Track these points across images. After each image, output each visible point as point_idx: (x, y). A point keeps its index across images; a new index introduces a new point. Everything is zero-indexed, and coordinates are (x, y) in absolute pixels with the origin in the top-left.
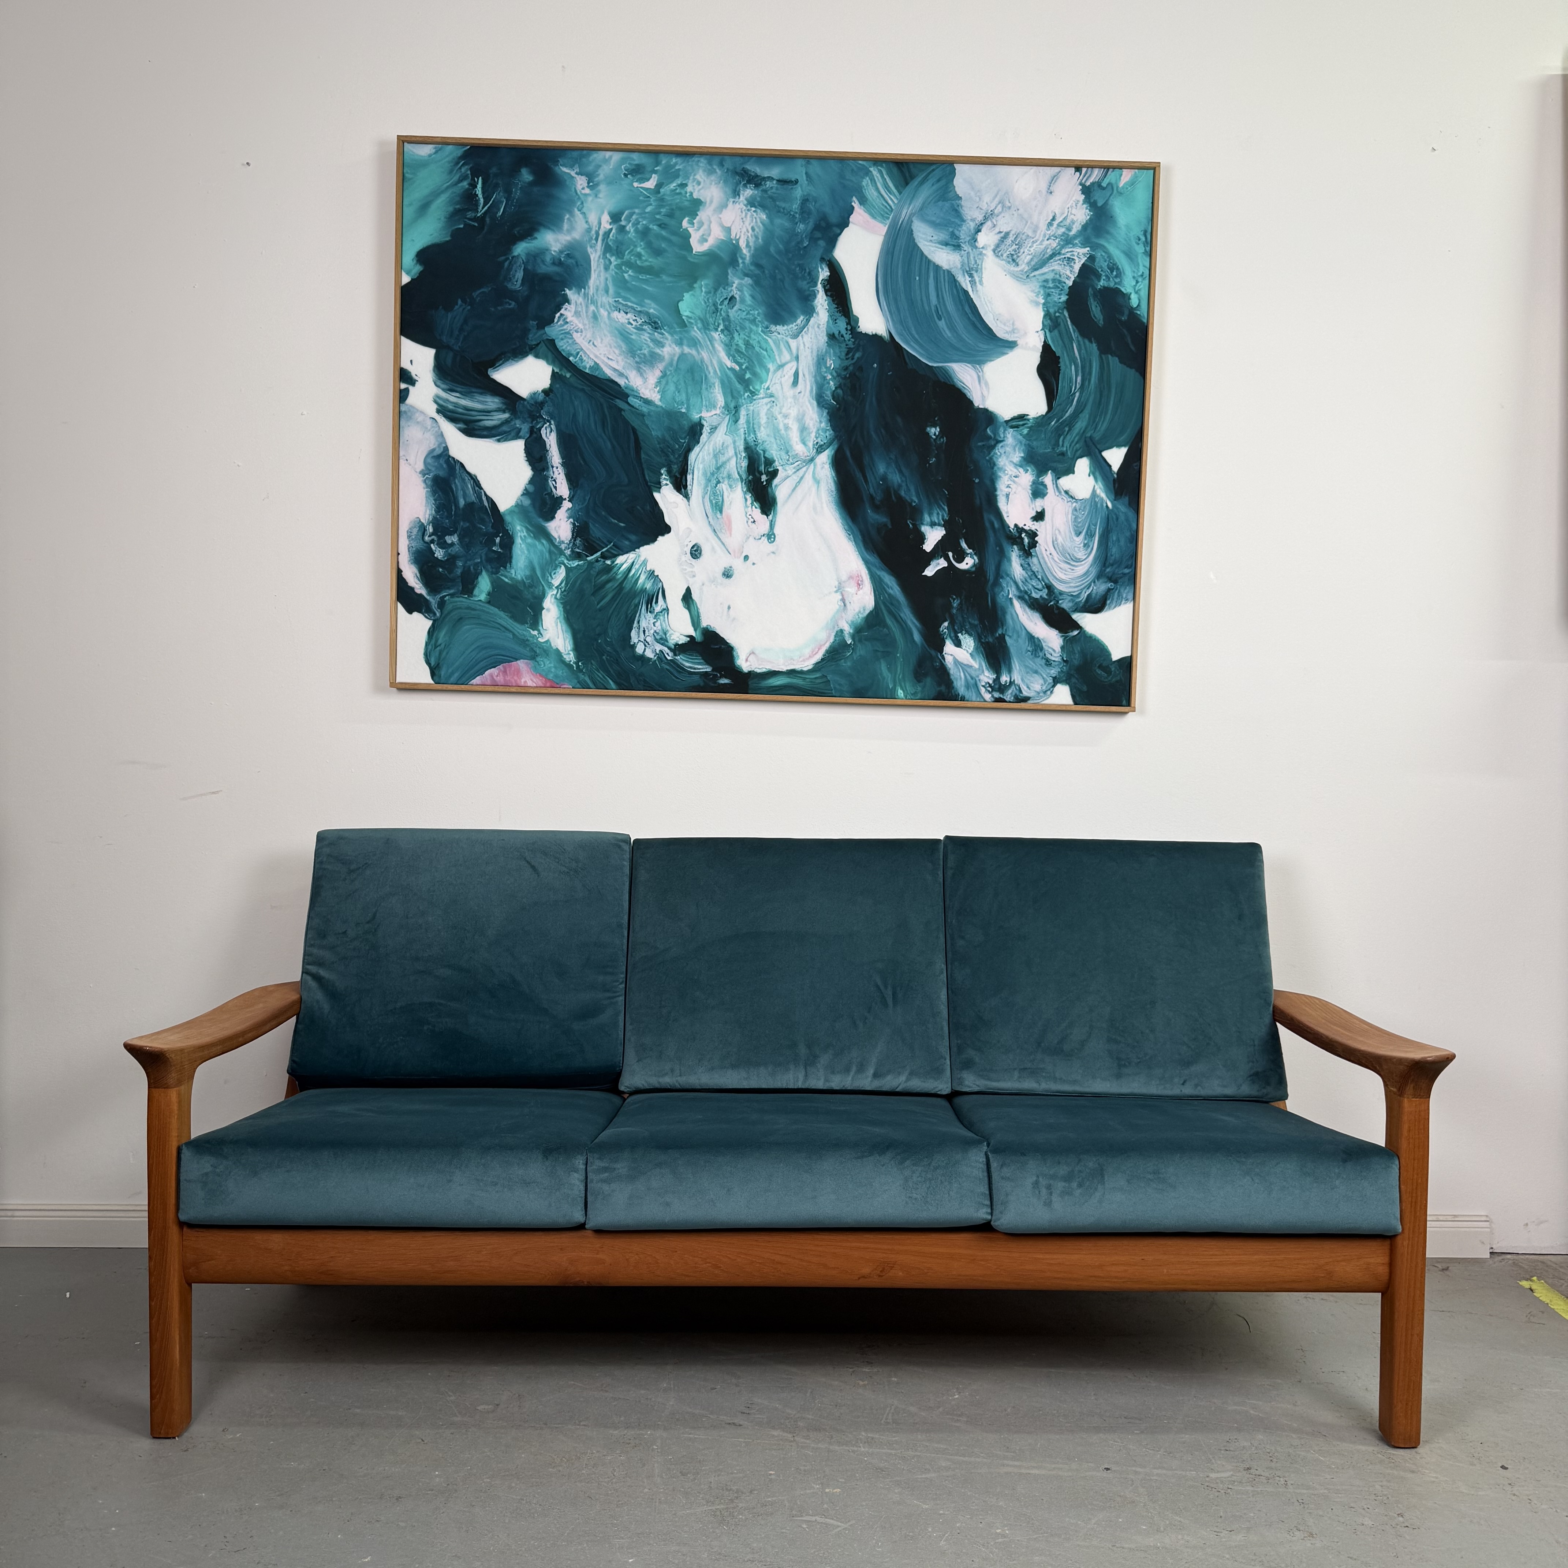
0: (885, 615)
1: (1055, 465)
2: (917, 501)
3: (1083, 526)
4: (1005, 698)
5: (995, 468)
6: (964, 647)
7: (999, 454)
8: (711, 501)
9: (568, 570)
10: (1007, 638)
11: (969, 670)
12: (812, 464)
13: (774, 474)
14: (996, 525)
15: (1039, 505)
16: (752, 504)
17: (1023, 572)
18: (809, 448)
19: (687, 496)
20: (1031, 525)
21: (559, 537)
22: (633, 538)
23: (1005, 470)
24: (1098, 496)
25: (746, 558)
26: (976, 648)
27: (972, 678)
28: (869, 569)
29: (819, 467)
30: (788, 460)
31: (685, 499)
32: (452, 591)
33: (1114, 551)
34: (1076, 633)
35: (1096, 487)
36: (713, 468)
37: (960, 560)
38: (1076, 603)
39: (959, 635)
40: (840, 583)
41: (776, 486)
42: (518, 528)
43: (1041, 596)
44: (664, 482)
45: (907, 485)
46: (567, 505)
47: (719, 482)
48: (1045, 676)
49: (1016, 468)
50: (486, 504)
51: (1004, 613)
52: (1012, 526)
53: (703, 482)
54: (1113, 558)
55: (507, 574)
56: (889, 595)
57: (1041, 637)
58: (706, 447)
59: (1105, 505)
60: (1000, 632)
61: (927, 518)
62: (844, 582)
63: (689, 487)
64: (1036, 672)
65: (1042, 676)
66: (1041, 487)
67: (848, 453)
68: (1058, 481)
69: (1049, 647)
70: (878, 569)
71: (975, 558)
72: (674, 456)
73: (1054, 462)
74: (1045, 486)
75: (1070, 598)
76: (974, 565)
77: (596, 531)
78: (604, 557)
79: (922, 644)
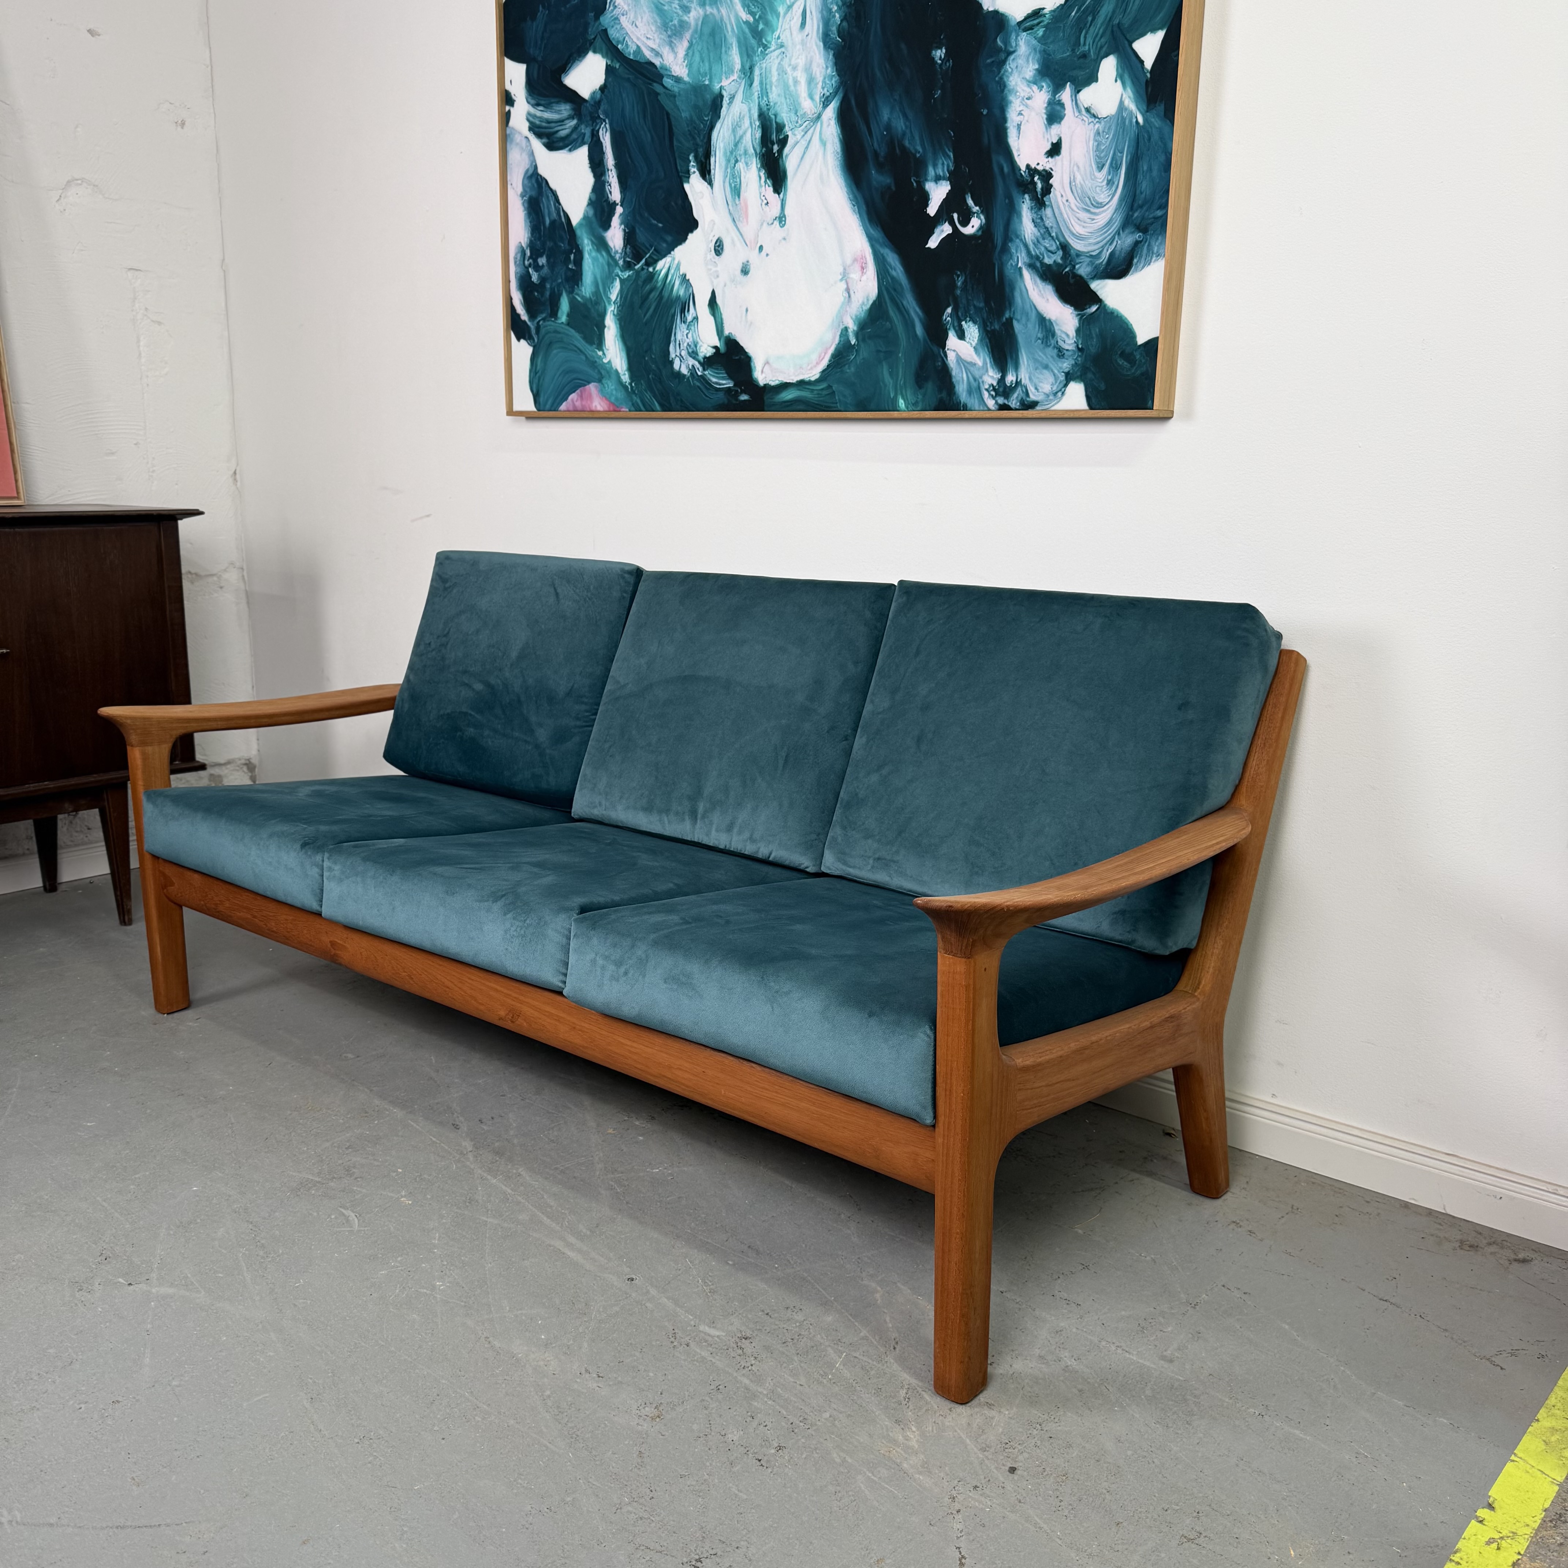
0: (888, 305)
1: (1075, 73)
2: (921, 150)
3: (1107, 155)
4: (1010, 404)
5: (1006, 91)
6: (967, 340)
7: (1010, 70)
8: (730, 185)
9: (622, 282)
10: (1015, 323)
11: (972, 369)
12: (819, 123)
13: (783, 142)
14: (1006, 170)
15: (1055, 132)
16: (765, 182)
17: (1035, 230)
18: (816, 102)
19: (710, 183)
20: (1043, 163)
21: (614, 247)
22: (669, 238)
23: (1017, 92)
24: (1126, 109)
25: (761, 248)
26: (981, 340)
27: (975, 379)
28: (872, 246)
29: (825, 125)
30: (797, 122)
31: (709, 186)
32: (544, 315)
33: (1145, 186)
34: (1094, 308)
35: (1124, 96)
36: (732, 145)
37: (965, 222)
38: (1096, 267)
39: (963, 323)
40: (845, 269)
41: (787, 156)
42: (586, 241)
43: (1055, 261)
44: (692, 170)
45: (911, 132)
46: (619, 210)
47: (737, 161)
48: (1056, 371)
49: (1029, 86)
50: (563, 220)
51: (1012, 288)
52: (1023, 168)
53: (724, 163)
54: (1143, 196)
55: (579, 292)
56: (893, 278)
57: (1053, 318)
58: (726, 122)
59: (1134, 120)
60: (1007, 315)
61: (931, 172)
62: (849, 266)
63: (712, 171)
64: (1046, 367)
65: (1052, 371)
66: (1058, 108)
67: (853, 102)
68: (1078, 95)
69: (1062, 331)
70: (881, 246)
71: (982, 217)
72: (700, 138)
73: (1074, 69)
74: (1062, 105)
75: (1088, 260)
76: (981, 227)
77: (642, 236)
78: (648, 264)
79: (925, 340)
